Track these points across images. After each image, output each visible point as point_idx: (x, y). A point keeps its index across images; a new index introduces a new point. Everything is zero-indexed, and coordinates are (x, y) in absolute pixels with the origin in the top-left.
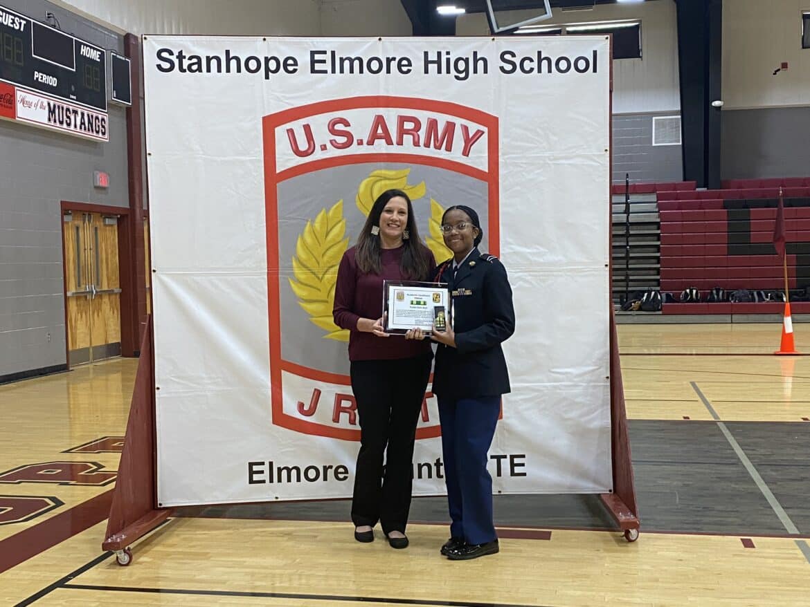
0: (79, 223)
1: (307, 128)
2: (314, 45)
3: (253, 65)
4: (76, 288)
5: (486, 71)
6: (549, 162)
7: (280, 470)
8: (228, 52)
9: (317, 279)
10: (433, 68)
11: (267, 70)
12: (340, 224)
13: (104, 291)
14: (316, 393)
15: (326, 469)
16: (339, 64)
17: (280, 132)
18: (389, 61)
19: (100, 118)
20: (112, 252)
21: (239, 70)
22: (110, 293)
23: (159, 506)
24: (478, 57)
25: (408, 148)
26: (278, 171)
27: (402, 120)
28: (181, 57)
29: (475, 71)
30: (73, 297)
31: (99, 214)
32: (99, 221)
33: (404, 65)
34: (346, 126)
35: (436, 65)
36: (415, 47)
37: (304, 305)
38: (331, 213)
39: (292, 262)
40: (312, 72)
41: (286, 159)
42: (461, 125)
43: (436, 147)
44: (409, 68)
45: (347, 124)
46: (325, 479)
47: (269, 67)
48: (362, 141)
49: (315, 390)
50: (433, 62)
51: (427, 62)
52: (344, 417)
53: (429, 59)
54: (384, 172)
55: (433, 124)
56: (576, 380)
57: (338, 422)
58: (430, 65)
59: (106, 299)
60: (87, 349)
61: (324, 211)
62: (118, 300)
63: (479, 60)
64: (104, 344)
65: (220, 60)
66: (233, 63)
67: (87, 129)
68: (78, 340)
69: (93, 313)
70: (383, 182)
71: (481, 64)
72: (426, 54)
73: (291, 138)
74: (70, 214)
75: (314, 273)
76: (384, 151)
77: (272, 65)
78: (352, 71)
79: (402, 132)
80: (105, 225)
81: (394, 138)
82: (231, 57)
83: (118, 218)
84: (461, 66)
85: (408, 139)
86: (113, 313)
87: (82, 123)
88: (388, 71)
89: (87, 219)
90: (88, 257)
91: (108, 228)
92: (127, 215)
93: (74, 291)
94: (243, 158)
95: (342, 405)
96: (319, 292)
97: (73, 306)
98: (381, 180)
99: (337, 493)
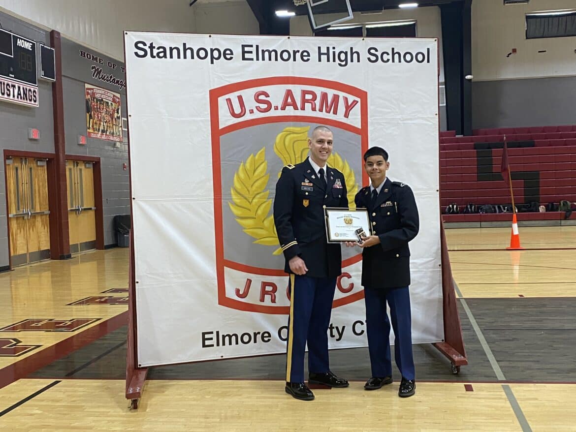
0: (17, 165)
1: (240, 98)
2: (244, 41)
3: (202, 54)
4: (16, 212)
5: (359, 61)
6: (400, 122)
7: (224, 337)
8: (184, 45)
9: (247, 202)
10: (324, 58)
11: (212, 57)
12: (263, 164)
13: (37, 213)
14: (248, 281)
15: (255, 335)
16: (261, 54)
17: (222, 101)
18: (295, 52)
19: (32, 91)
20: (43, 185)
21: (193, 58)
22: (42, 214)
23: (139, 367)
24: (354, 51)
25: (308, 112)
26: (220, 127)
27: (304, 93)
28: (152, 47)
29: (352, 61)
30: (14, 217)
31: (33, 159)
32: (33, 164)
33: (305, 56)
34: (267, 97)
35: (326, 56)
36: (311, 43)
37: (239, 221)
38: (257, 157)
39: (231, 191)
40: (243, 60)
41: (226, 120)
42: (343, 97)
43: (327, 112)
44: (309, 58)
45: (267, 96)
46: (255, 342)
47: (214, 55)
48: (277, 107)
49: (248, 279)
50: (324, 54)
51: (320, 54)
52: (268, 298)
53: (322, 52)
54: (292, 128)
55: (325, 96)
56: (420, 267)
57: (264, 301)
58: (322, 56)
59: (39, 219)
60: (25, 254)
61: (252, 155)
62: (48, 219)
63: (354, 53)
64: (37, 250)
65: (179, 50)
66: (189, 52)
67: (23, 98)
68: (18, 248)
69: (29, 229)
70: (292, 135)
71: (355, 56)
72: (319, 48)
73: (229, 105)
74: (11, 159)
75: (246, 198)
76: (292, 114)
77: (216, 54)
78: (270, 59)
79: (304, 101)
80: (38, 166)
81: (299, 105)
82: (187, 47)
83: (47, 161)
84: (343, 57)
85: (308, 106)
86: (44, 228)
87: (19, 94)
88: (295, 60)
89: (23, 162)
90: (25, 188)
91: (39, 168)
92: (53, 159)
93: (15, 213)
94: (195, 119)
95: (266, 290)
96: (249, 211)
97: (14, 225)
98: (290, 134)
99: (263, 351)
